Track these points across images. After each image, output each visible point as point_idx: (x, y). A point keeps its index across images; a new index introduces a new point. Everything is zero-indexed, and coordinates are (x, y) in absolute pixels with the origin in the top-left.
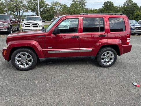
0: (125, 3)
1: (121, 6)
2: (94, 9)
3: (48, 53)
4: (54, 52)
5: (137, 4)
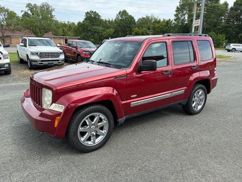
0: (117, 15)
1: (111, 20)
2: (68, 22)
3: (132, 106)
4: (139, 104)
5: (133, 18)
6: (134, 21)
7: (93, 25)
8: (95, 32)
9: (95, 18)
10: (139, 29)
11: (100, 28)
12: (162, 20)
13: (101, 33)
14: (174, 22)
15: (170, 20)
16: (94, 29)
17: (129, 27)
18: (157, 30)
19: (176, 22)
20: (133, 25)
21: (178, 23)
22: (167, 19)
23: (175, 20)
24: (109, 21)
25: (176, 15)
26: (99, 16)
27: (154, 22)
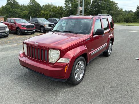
6: (41, 6)
7: (14, 8)
8: (15, 13)
9: (14, 4)
10: (44, 11)
11: (19, 10)
12: (57, 7)
13: (20, 13)
14: (64, 8)
15: (62, 6)
16: (14, 11)
17: (38, 10)
18: (55, 12)
19: (66, 8)
20: (40, 9)
21: (67, 8)
22: (60, 6)
23: (65, 7)
24: (24, 6)
25: (65, 4)
26: (17, 2)
27: (53, 7)
